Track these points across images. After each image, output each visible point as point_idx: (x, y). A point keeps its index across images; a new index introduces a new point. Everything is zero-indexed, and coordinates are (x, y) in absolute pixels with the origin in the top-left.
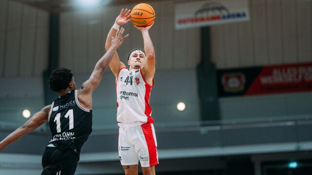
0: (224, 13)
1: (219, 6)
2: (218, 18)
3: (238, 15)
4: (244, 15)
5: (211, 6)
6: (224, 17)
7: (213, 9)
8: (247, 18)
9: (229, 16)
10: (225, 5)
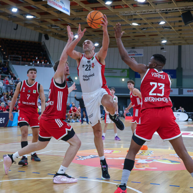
0: (136, 53)
1: (134, 51)
2: (134, 55)
3: (140, 55)
4: (142, 55)
5: (132, 51)
6: (136, 55)
7: (133, 52)
8: (143, 56)
9: (137, 55)
10: (137, 51)
